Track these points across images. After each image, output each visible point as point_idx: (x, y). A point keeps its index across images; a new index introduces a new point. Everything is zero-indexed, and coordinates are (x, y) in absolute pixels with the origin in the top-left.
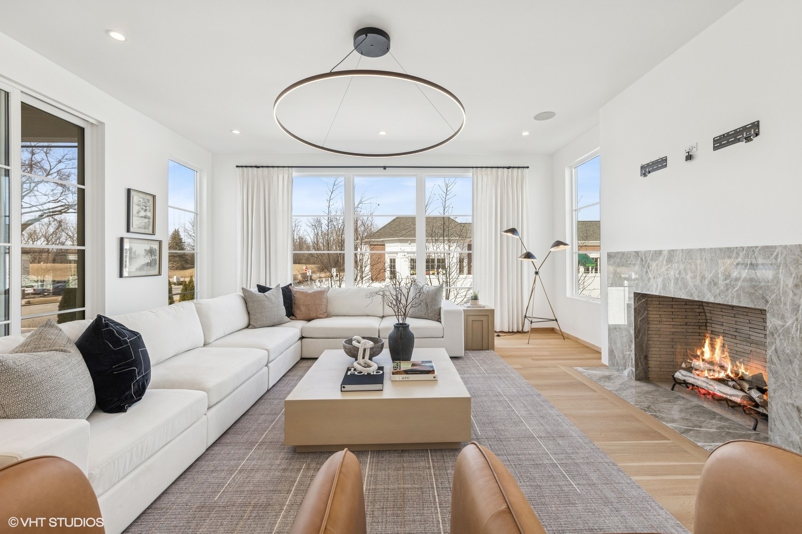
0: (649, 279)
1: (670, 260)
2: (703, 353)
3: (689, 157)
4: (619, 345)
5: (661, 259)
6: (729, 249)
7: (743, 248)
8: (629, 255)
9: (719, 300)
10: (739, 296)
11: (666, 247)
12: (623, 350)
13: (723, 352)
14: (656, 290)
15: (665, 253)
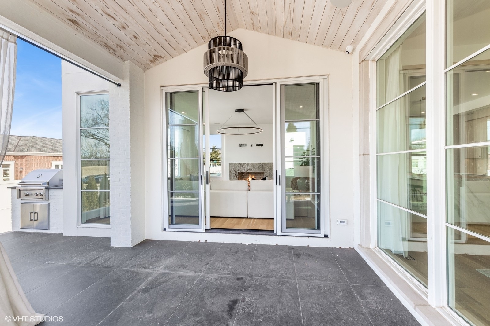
0: (243, 169)
2: (248, 179)
3: (252, 146)
9: (258, 171)
10: (261, 170)
11: (247, 162)
15: (247, 164)
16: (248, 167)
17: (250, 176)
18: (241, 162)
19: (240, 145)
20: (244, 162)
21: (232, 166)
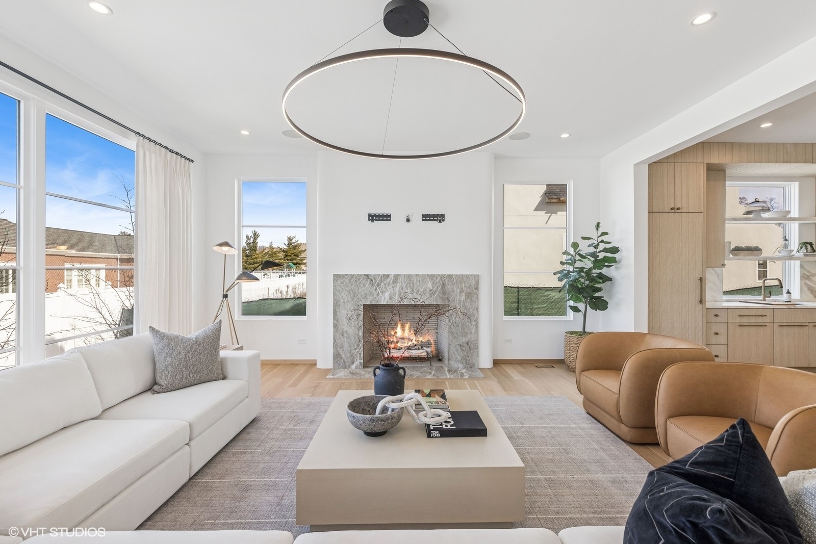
0: (378, 294)
1: (395, 281)
2: (396, 333)
3: (408, 220)
4: (346, 347)
5: (388, 280)
6: (432, 275)
7: (439, 275)
8: (358, 277)
10: (437, 299)
11: (392, 273)
12: (351, 350)
13: (410, 331)
14: (384, 301)
15: (392, 277)
16: (397, 289)
17: (399, 325)
18: (371, 272)
19: (370, 215)
20: (381, 273)
21: (342, 283)
